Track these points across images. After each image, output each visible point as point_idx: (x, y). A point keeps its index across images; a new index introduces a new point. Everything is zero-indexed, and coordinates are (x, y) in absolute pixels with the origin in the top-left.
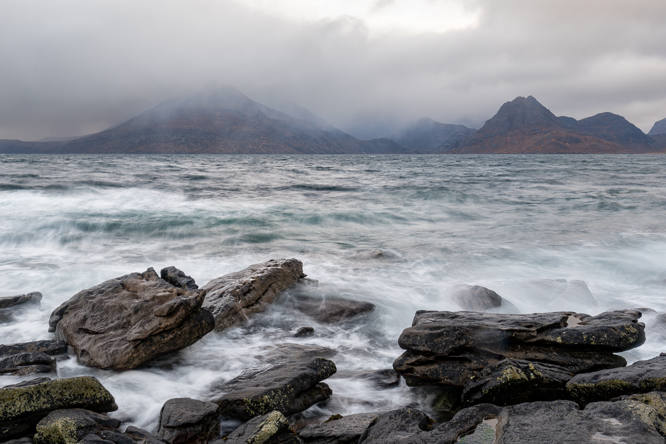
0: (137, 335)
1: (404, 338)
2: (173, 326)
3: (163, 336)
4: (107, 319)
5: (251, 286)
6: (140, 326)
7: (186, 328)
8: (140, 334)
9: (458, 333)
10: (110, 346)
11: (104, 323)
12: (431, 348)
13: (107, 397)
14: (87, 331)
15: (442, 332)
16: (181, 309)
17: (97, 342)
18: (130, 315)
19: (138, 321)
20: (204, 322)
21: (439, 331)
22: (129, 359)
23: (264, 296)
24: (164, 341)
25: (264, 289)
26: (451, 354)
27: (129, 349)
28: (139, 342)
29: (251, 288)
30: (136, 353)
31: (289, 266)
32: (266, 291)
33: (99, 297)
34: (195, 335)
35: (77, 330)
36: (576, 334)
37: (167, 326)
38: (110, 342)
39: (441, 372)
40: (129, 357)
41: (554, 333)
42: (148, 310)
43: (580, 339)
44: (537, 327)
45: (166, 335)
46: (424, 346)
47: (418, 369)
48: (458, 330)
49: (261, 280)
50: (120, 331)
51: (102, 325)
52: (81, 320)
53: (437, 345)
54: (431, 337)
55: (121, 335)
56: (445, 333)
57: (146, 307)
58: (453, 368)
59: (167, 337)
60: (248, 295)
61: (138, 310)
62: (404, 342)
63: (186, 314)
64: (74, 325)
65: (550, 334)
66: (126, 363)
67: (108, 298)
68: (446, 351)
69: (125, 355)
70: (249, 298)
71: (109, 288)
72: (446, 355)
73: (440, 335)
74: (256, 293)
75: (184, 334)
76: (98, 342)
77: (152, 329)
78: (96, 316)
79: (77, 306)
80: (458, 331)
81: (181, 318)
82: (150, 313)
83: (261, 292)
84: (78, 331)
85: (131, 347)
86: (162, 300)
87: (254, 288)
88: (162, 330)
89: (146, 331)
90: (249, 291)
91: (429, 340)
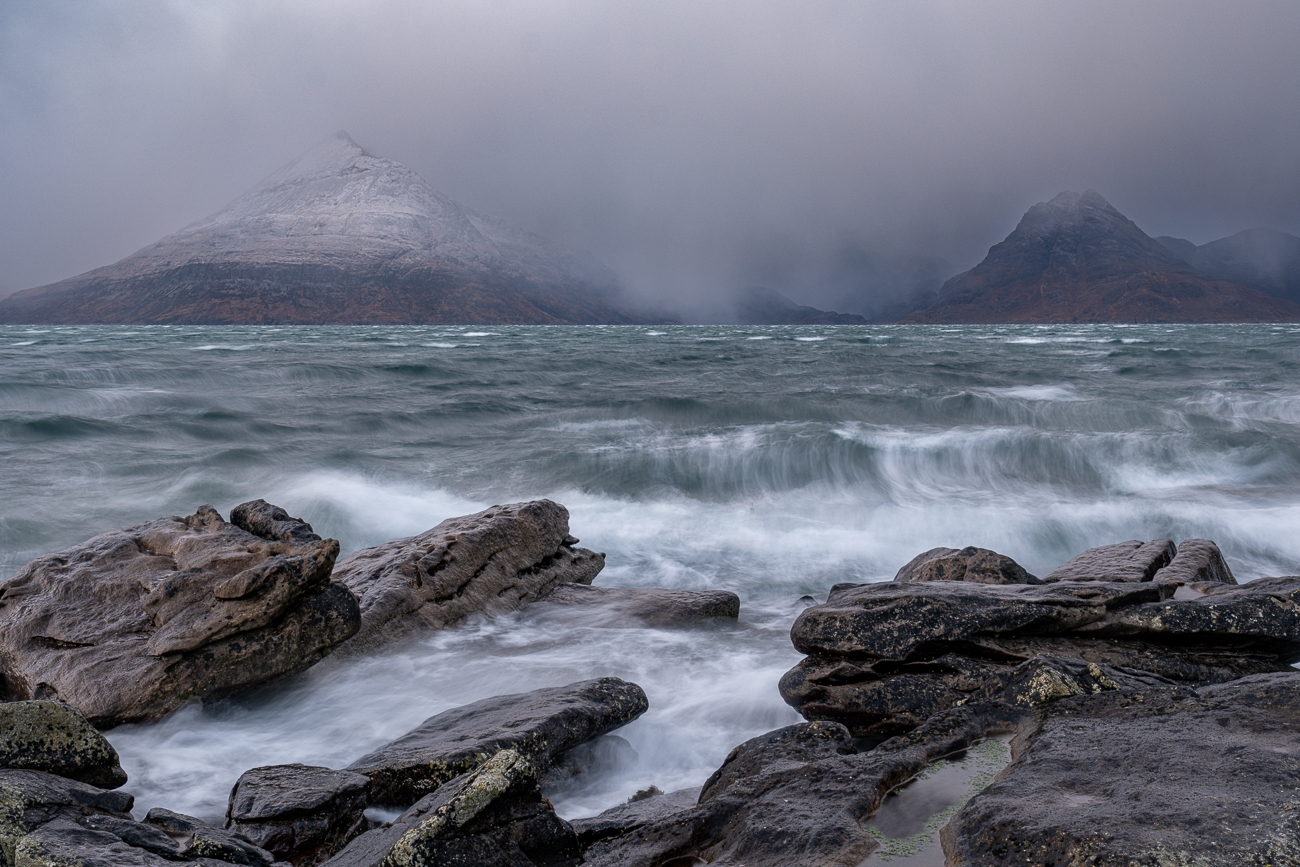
0: (175, 641)
1: (805, 625)
2: (261, 623)
3: (237, 645)
4: (100, 613)
5: (446, 553)
6: (181, 625)
7: (293, 628)
8: (179, 640)
9: (928, 610)
10: (107, 669)
11: (94, 624)
12: (866, 644)
13: (101, 751)
14: (53, 643)
15: (893, 610)
16: (279, 583)
17: (76, 662)
18: (156, 602)
19: (176, 614)
20: (335, 614)
21: (885, 607)
22: (154, 696)
23: (478, 579)
24: (238, 657)
25: (478, 562)
26: (911, 657)
27: (153, 674)
28: (179, 658)
29: (447, 558)
30: (172, 682)
31: (536, 514)
32: (483, 568)
33: (81, 567)
34: (314, 645)
35: (26, 641)
36: (1196, 610)
37: (245, 621)
38: (107, 661)
39: (889, 696)
40: (154, 690)
41: (1145, 610)
42: (199, 590)
43: (1204, 620)
44: (1107, 597)
45: (243, 643)
46: (850, 640)
47: (835, 691)
48: (927, 603)
49: (471, 542)
50: (132, 639)
51: (89, 627)
52: (36, 619)
53: (880, 638)
54: (867, 621)
55: (134, 646)
56: (897, 611)
57: (195, 582)
58: (916, 687)
59: (245, 647)
60: (439, 573)
61: (176, 590)
62: (804, 633)
63: (291, 594)
64: (18, 631)
65: (1136, 612)
66: (147, 704)
67: (102, 571)
68: (901, 651)
69: (145, 686)
70: (441, 580)
71: (104, 548)
72: (901, 658)
73: (886, 616)
74: (459, 569)
75: (286, 641)
76: (80, 663)
77: (210, 629)
78: (74, 609)
79: (27, 589)
80: (929, 607)
81: (279, 602)
82: (203, 597)
83: (470, 570)
84: (29, 643)
85: (160, 668)
86: (234, 566)
87: (453, 559)
88: (233, 630)
89: (196, 634)
90: (442, 565)
91: (863, 627)
